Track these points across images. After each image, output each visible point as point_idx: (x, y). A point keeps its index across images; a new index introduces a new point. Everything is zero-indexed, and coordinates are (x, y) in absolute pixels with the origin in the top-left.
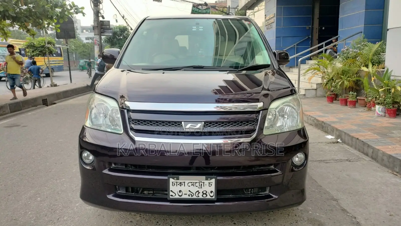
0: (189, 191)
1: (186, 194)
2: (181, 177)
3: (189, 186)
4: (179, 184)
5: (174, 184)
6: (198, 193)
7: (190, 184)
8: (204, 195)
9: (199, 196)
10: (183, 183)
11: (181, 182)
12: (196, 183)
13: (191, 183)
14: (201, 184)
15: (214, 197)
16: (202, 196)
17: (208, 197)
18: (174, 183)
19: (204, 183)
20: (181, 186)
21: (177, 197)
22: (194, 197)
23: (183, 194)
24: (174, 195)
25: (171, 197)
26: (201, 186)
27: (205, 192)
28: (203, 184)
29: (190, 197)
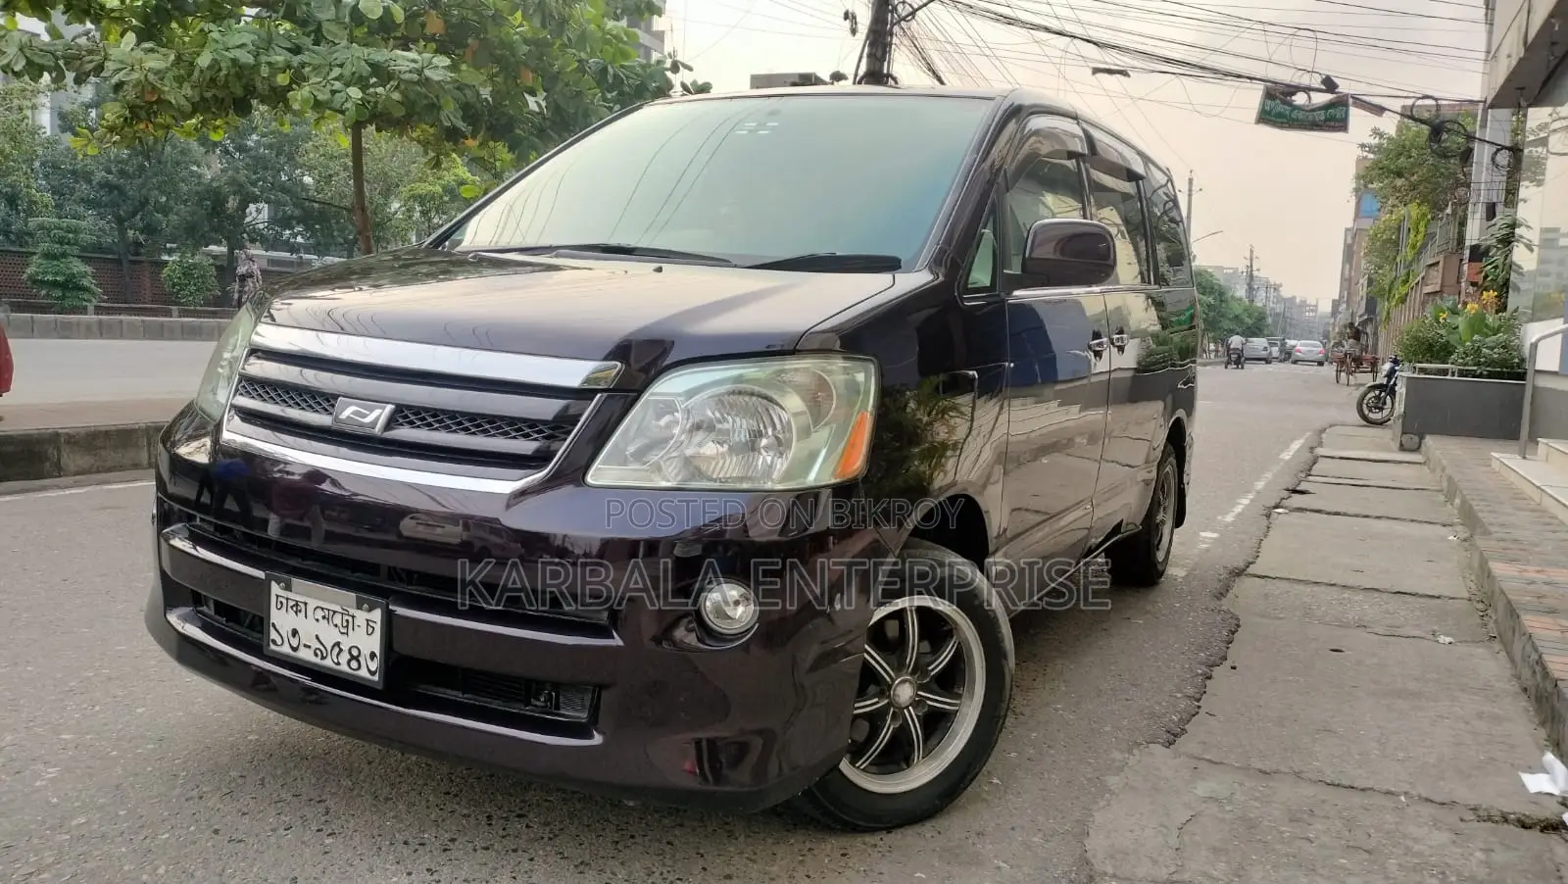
0: (317, 637)
1: (309, 647)
2: (296, 582)
3: (317, 620)
4: (292, 607)
5: (281, 602)
6: (336, 650)
7: (319, 614)
8: (354, 664)
9: (338, 664)
10: (303, 606)
11: (297, 601)
12: (335, 612)
13: (323, 609)
14: (347, 621)
15: (376, 678)
16: (349, 663)
17: (363, 673)
18: (280, 599)
19: (353, 617)
20: (296, 613)
21: (286, 649)
22: (328, 663)
23: (301, 648)
24: (279, 642)
25: (273, 647)
26: (347, 627)
27: (355, 653)
28: (350, 619)
29: (318, 660)
